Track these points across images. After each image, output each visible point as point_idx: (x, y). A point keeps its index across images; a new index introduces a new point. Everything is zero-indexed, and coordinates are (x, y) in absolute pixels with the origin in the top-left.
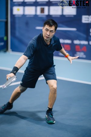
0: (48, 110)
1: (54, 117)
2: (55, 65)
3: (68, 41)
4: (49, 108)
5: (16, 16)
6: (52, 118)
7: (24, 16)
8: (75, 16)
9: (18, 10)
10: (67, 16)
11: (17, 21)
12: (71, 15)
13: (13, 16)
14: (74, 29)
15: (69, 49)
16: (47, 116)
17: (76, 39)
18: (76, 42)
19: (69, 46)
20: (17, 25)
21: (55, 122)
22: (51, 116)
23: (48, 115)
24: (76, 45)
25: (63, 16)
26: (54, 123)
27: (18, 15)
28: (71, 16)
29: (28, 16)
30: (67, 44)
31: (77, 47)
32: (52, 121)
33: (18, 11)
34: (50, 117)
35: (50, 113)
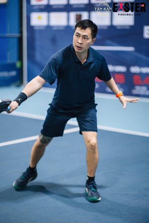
0: (87, 180)
1: (98, 190)
2: (97, 104)
3: (122, 69)
4: (89, 177)
5: (36, 28)
6: (95, 192)
7: (49, 27)
8: (131, 27)
9: (40, 18)
10: (119, 28)
11: (38, 36)
12: (126, 26)
13: (31, 28)
14: (131, 49)
15: (123, 81)
16: (87, 190)
17: (134, 65)
18: (135, 70)
19: (122, 77)
20: (38, 43)
21: (100, 199)
22: (93, 189)
23: (89, 188)
24: (135, 74)
25: (112, 27)
26: (98, 201)
27: (40, 26)
28: (125, 28)
29: (55, 28)
30: (120, 73)
31: (135, 78)
32: (95, 198)
33: (38, 20)
34: (93, 191)
35: (92, 185)
